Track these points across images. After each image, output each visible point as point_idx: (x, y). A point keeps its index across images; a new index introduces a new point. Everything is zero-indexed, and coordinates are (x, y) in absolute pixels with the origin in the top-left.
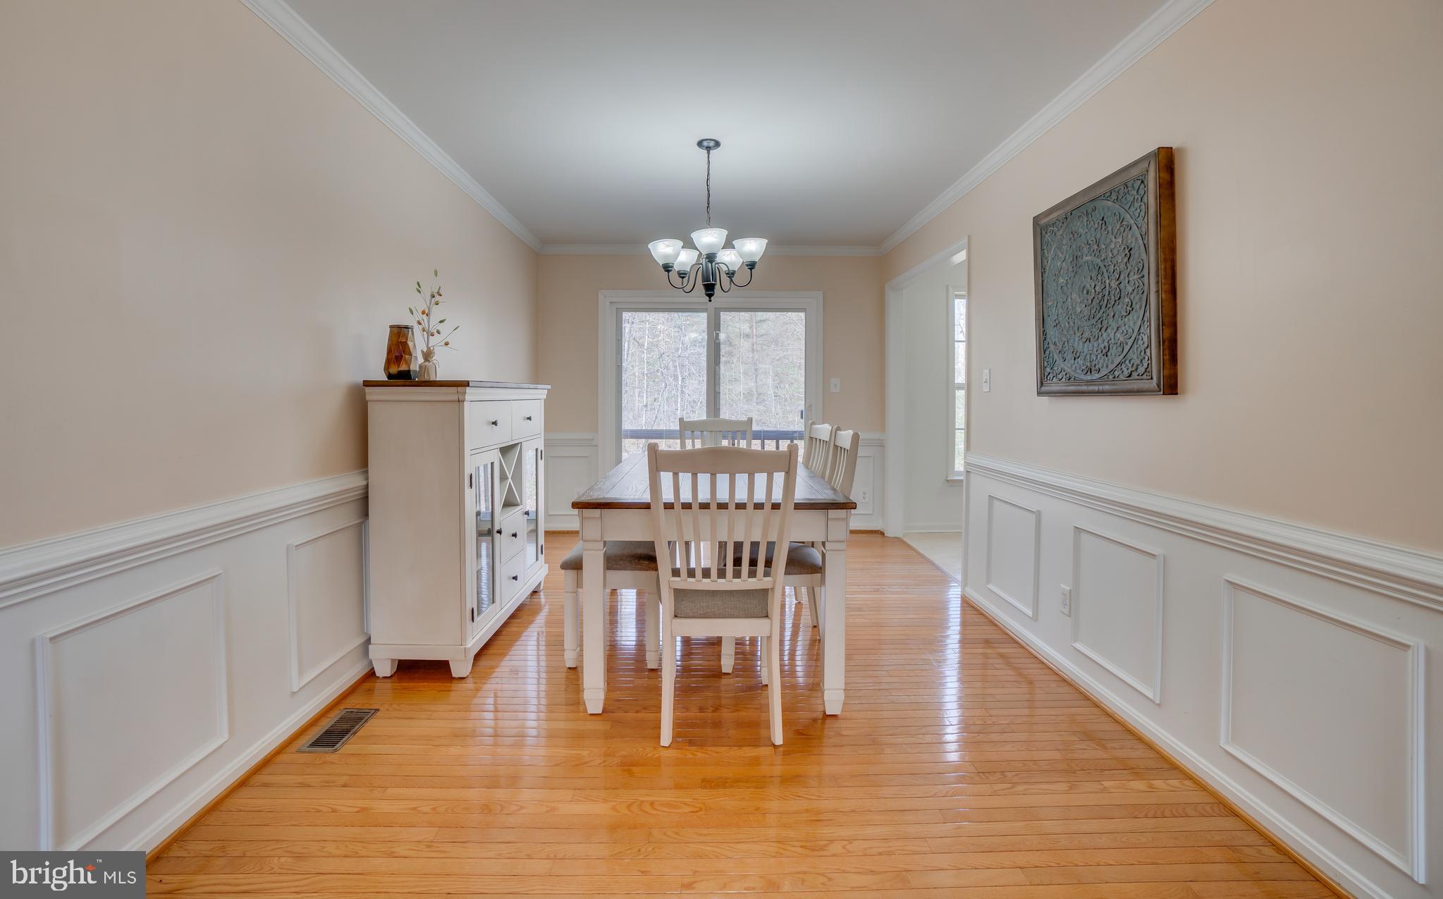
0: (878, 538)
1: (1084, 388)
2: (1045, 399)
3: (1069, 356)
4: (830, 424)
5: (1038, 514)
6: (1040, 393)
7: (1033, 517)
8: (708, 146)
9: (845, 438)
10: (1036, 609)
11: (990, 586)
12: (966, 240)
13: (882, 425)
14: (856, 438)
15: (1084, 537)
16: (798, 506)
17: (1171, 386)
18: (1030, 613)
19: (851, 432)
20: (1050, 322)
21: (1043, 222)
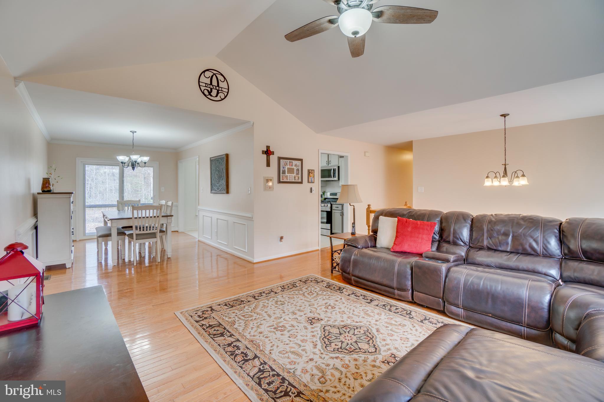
0: (177, 233)
1: (217, 192)
2: (212, 194)
3: (215, 186)
4: (165, 200)
5: (211, 217)
6: (211, 193)
7: (210, 218)
8: (133, 132)
9: (170, 203)
10: (211, 237)
11: (204, 236)
12: (198, 156)
13: (177, 201)
14: (172, 203)
15: (218, 220)
16: (163, 216)
17: (228, 192)
18: (210, 238)
19: (171, 202)
20: (212, 179)
21: (211, 159)
